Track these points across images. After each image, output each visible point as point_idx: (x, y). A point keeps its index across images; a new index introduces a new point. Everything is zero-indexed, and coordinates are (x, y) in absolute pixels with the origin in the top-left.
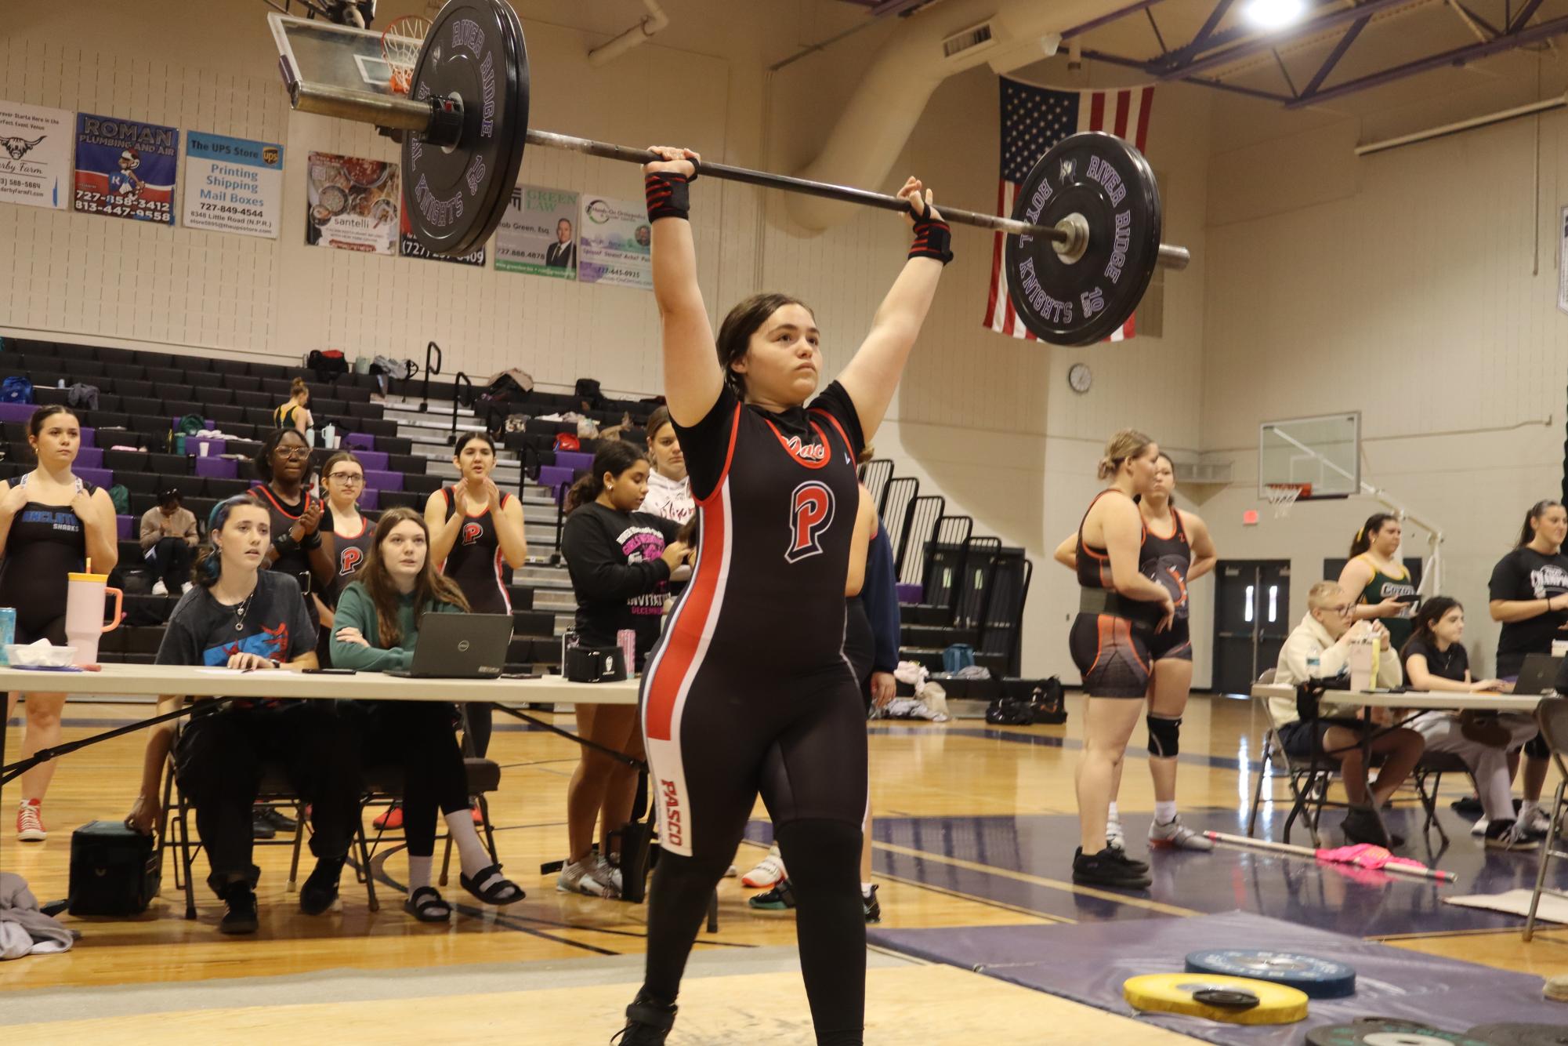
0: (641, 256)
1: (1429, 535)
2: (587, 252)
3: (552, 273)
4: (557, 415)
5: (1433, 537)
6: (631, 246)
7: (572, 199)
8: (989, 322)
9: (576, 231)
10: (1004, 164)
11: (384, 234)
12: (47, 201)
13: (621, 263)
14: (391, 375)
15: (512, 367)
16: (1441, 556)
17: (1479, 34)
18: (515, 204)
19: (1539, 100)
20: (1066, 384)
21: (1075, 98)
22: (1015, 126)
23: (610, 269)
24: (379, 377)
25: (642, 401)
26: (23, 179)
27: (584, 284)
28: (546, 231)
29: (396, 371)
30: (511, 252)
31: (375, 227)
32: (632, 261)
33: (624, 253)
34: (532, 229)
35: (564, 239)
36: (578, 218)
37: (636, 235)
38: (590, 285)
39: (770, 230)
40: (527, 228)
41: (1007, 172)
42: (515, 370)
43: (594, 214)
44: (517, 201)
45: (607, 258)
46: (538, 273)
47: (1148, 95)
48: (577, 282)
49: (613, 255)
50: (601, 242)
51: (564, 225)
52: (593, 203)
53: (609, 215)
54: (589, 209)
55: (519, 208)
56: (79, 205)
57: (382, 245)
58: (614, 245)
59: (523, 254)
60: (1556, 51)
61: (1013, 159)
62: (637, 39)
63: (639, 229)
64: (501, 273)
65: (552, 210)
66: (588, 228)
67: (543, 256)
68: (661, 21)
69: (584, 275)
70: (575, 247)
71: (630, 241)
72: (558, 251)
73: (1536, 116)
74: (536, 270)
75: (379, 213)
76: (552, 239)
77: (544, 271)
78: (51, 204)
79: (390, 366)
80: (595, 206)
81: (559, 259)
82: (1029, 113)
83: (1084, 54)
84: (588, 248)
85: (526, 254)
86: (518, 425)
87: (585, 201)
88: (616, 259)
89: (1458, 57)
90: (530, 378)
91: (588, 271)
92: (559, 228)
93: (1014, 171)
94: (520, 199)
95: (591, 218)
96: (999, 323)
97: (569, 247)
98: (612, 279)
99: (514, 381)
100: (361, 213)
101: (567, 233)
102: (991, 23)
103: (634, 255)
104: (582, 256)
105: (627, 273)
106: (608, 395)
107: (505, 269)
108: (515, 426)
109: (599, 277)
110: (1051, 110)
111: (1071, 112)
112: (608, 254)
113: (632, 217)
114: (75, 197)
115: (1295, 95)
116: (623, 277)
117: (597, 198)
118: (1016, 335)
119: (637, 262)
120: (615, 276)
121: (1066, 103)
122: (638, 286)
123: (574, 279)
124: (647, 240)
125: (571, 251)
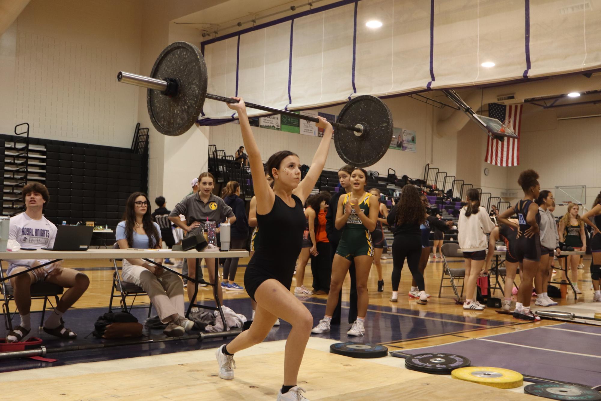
0: (412, 144)
7: (401, 130)
8: (487, 161)
9: (402, 138)
12: (313, 134)
13: (409, 146)
20: (484, 173)
21: (505, 106)
22: (492, 112)
23: (407, 147)
26: (309, 129)
33: (410, 143)
35: (400, 140)
47: (522, 106)
51: (400, 136)
53: (407, 134)
54: (404, 132)
56: (320, 135)
58: (408, 141)
63: (412, 137)
67: (396, 145)
71: (411, 140)
72: (399, 143)
78: (314, 135)
81: (399, 145)
82: (495, 110)
87: (403, 130)
101: (400, 138)
102: (515, 95)
104: (403, 144)
110: (500, 109)
111: (505, 110)
112: (407, 144)
113: (411, 134)
114: (319, 134)
115: (547, 106)
116: (410, 149)
117: (405, 130)
118: (493, 164)
119: (412, 146)
120: (408, 149)
121: (503, 106)
122: (412, 151)
124: (413, 140)
125: (401, 143)
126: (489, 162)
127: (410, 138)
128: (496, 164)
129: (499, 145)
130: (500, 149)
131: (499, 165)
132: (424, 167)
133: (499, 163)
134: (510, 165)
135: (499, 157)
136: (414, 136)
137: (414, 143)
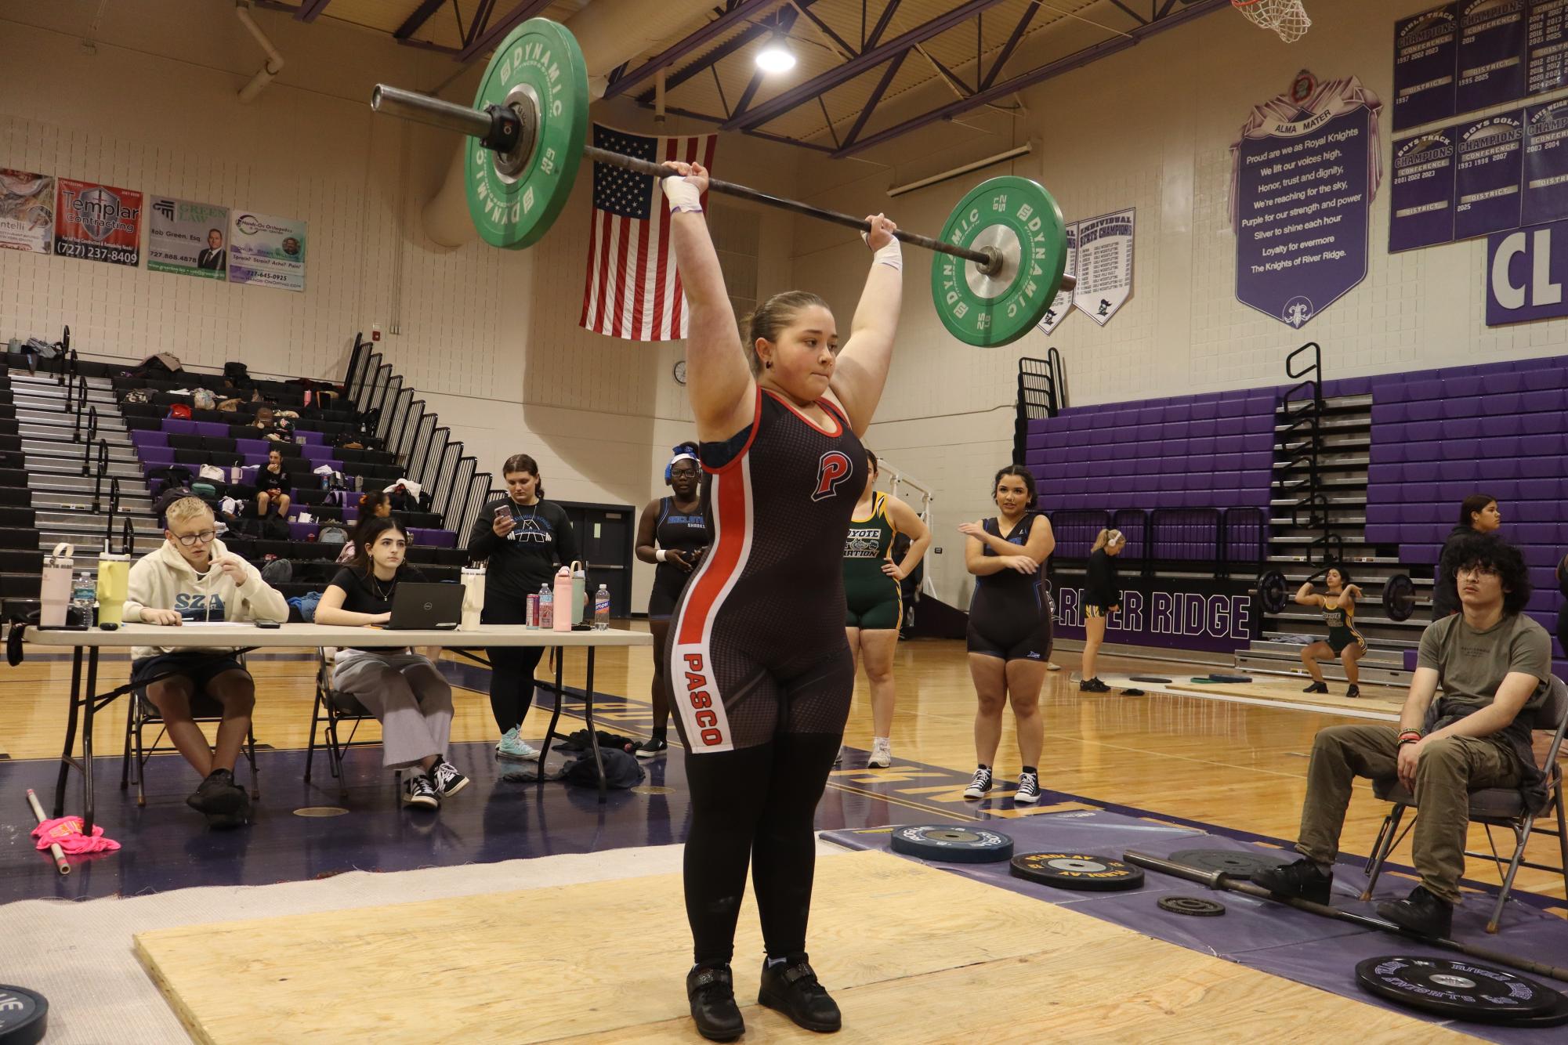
0: (288, 263)
1: (923, 494)
2: (237, 258)
3: (203, 274)
4: (185, 390)
5: (926, 496)
6: (278, 254)
7: (224, 213)
8: (583, 323)
9: (227, 239)
10: (597, 194)
11: (38, 236)
13: (269, 268)
14: (41, 354)
15: (164, 351)
16: (931, 513)
17: (958, 93)
18: (168, 216)
19: (1014, 147)
20: (671, 377)
21: (655, 141)
23: (259, 273)
24: (29, 356)
25: (287, 382)
27: (234, 285)
28: (198, 239)
29: (46, 352)
30: (163, 255)
31: (31, 229)
32: (280, 267)
33: (272, 260)
34: (184, 236)
35: (214, 246)
36: (228, 230)
37: (283, 246)
38: (240, 286)
39: (408, 246)
40: (180, 236)
41: (598, 201)
42: (167, 354)
43: (243, 226)
44: (170, 213)
45: (256, 263)
46: (189, 274)
47: (712, 141)
48: (228, 283)
49: (262, 261)
50: (250, 250)
51: (215, 235)
52: (242, 218)
53: (258, 228)
54: (239, 223)
55: (172, 219)
57: (38, 245)
58: (263, 253)
59: (175, 257)
60: (1024, 109)
61: (603, 191)
62: (264, 78)
63: (286, 241)
64: (153, 272)
65: (204, 221)
66: (238, 237)
67: (194, 260)
68: (278, 62)
69: (234, 277)
70: (225, 253)
71: (278, 249)
72: (209, 257)
73: (1010, 161)
74: (188, 271)
75: (34, 218)
76: (202, 245)
77: (195, 272)
79: (39, 346)
80: (245, 220)
81: (209, 263)
83: (668, 110)
84: (237, 254)
85: (179, 257)
86: (140, 397)
87: (236, 215)
88: (266, 265)
89: (947, 113)
90: (178, 360)
91: (238, 274)
92: (210, 237)
93: (604, 201)
94: (172, 211)
95: (241, 230)
96: (590, 323)
97: (219, 253)
98: (261, 281)
99: (162, 362)
100: (17, 217)
101: (218, 241)
103: (281, 262)
104: (231, 261)
105: (274, 277)
106: (253, 377)
107: (158, 270)
108: (138, 397)
109: (248, 279)
110: (634, 152)
111: (652, 154)
112: (255, 260)
113: (280, 231)
115: (838, 146)
116: (271, 279)
117: (247, 213)
118: (604, 333)
119: (285, 268)
120: (263, 278)
121: (647, 147)
122: (285, 287)
123: (224, 279)
124: (293, 250)
125: (221, 256)
126: (589, 327)
127: (276, 242)
128: (617, 332)
129: (628, 270)
130: (650, 285)
131: (626, 335)
132: (351, 340)
133: (627, 330)
134: (666, 336)
135: (628, 310)
136: (298, 239)
137: (297, 260)
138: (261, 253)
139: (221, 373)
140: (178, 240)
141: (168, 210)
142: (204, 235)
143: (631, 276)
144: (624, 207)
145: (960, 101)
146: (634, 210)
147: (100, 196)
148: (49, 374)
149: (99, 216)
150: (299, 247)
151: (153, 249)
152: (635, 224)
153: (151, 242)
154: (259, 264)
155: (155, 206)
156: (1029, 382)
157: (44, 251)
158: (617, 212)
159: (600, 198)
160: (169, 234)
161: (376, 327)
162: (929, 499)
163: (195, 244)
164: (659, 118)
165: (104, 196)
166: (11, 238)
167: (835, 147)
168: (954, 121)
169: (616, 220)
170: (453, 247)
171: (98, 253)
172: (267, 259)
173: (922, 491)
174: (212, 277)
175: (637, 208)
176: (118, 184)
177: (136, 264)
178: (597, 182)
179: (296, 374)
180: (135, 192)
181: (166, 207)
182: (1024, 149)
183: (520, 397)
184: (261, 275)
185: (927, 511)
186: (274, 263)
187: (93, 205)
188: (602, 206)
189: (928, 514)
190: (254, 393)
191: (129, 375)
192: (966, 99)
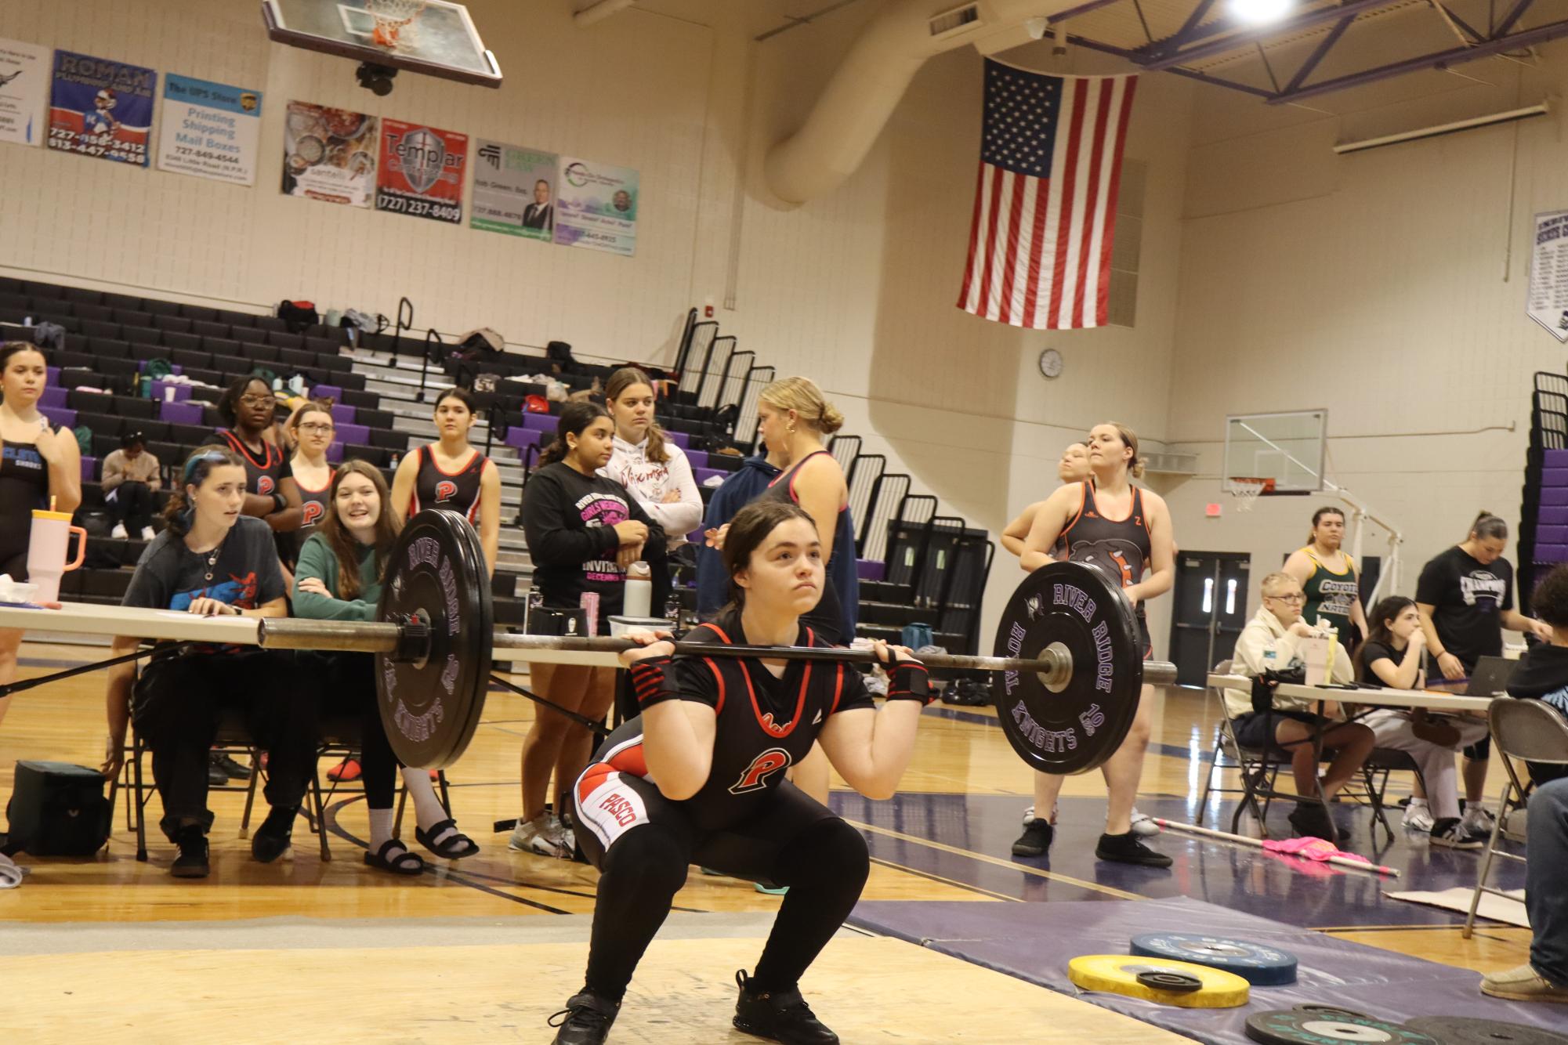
0: (618, 220)
1: (1389, 534)
4: (526, 376)
5: (1393, 537)
7: (551, 160)
8: (962, 304)
9: (554, 193)
10: (986, 145)
11: (360, 186)
12: (19, 136)
13: (598, 227)
14: (362, 328)
15: (484, 327)
16: (1400, 556)
17: (1462, 38)
18: (493, 164)
19: (1522, 105)
20: (1036, 369)
21: (1058, 83)
22: (998, 107)
23: (586, 233)
24: (350, 330)
27: (559, 247)
28: (523, 192)
29: (367, 324)
30: (486, 211)
31: (352, 179)
32: (609, 226)
33: (601, 217)
34: (509, 188)
35: (541, 200)
37: (614, 200)
38: (565, 248)
39: (748, 200)
40: (504, 187)
41: (987, 154)
42: (487, 329)
43: (573, 177)
44: (496, 160)
45: (584, 221)
46: (514, 234)
47: (1131, 83)
48: (553, 244)
49: (590, 219)
50: (578, 205)
51: (542, 186)
52: (573, 165)
53: (589, 178)
54: (568, 172)
55: (498, 168)
56: (53, 142)
57: (358, 198)
58: (591, 209)
59: (498, 213)
60: (1537, 58)
61: (994, 140)
63: (617, 194)
64: (477, 232)
65: (531, 171)
66: (566, 191)
67: (519, 217)
69: (560, 237)
70: (552, 209)
71: (607, 205)
72: (535, 212)
73: (1515, 122)
74: (512, 231)
75: (356, 165)
76: (528, 200)
78: (23, 139)
79: (361, 319)
80: (574, 168)
81: (535, 220)
82: (1012, 96)
83: (1071, 40)
84: (565, 210)
85: (502, 213)
86: (488, 385)
87: (565, 162)
88: (593, 223)
89: (1441, 60)
90: (501, 338)
91: (564, 234)
92: (537, 189)
93: (994, 154)
94: (498, 158)
95: (570, 181)
96: (972, 305)
97: (545, 210)
98: (588, 243)
99: (485, 341)
100: (338, 165)
101: (544, 194)
102: (979, 4)
103: (610, 219)
104: (559, 219)
105: (602, 238)
106: (579, 359)
107: (481, 228)
108: (484, 385)
109: (575, 240)
110: (1034, 94)
111: (1055, 97)
112: (584, 218)
113: (610, 182)
114: (49, 135)
115: (1278, 90)
116: (599, 241)
117: (577, 161)
118: (989, 317)
119: (613, 226)
120: (591, 240)
121: (1049, 88)
122: (613, 250)
123: (549, 241)
124: (624, 205)
125: (548, 212)
126: (971, 308)
127: (605, 196)
128: (1005, 317)
129: (1021, 239)
130: (1048, 260)
131: (1016, 321)
132: (681, 317)
133: (1017, 315)
134: (1065, 323)
135: (1020, 291)
136: (630, 192)
137: (630, 218)
138: (590, 209)
139: (542, 354)
140: (503, 194)
141: (494, 157)
142: (530, 188)
143: (1024, 247)
144: (1018, 162)
145: (1463, 49)
146: (1032, 165)
147: (424, 139)
148: (370, 353)
149: (422, 165)
150: (631, 201)
151: (477, 203)
152: (1031, 183)
153: (474, 194)
154: (587, 222)
155: (481, 152)
156: (1545, 402)
157: (363, 205)
158: (1009, 168)
159: (989, 150)
160: (496, 186)
161: (710, 302)
162: (1398, 541)
163: (520, 197)
164: (1058, 51)
165: (429, 140)
166: (330, 189)
167: (1273, 90)
168: (1450, 70)
169: (1009, 177)
170: (798, 204)
171: (419, 207)
172: (595, 216)
173: (1387, 528)
174: (537, 238)
175: (1035, 164)
176: (444, 126)
177: (459, 221)
178: (987, 129)
179: (622, 357)
180: (461, 135)
181: (491, 152)
182: (1540, 108)
183: (865, 392)
184: (589, 236)
185: (1395, 556)
186: (603, 221)
187: (417, 150)
188: (990, 160)
189: (1396, 560)
190: (593, 381)
191: (460, 356)
192: (1473, 47)
